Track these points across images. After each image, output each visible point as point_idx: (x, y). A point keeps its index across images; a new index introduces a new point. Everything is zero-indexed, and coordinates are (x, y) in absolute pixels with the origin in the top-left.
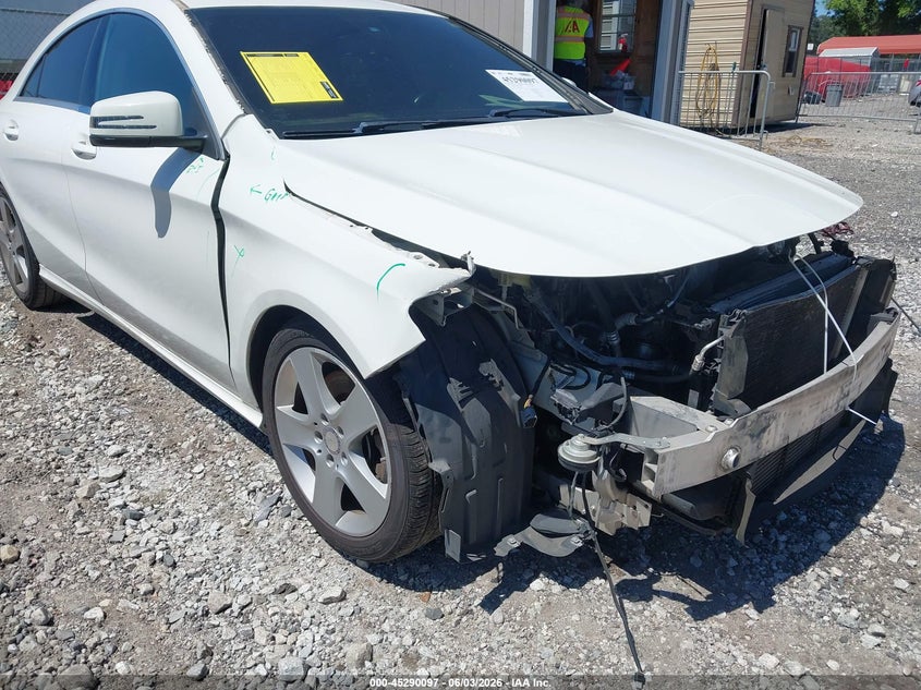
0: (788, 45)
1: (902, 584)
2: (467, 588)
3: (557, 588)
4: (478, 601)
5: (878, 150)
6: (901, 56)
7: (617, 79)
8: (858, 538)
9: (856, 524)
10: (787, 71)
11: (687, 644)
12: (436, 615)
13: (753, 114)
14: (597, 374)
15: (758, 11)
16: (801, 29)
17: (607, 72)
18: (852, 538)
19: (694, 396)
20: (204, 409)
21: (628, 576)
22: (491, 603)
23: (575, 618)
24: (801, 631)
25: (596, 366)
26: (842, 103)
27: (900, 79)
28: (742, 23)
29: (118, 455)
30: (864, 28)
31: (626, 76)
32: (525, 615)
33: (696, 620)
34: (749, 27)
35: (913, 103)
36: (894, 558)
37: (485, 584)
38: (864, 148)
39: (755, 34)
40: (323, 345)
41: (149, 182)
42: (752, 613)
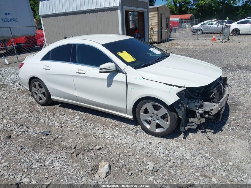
0: (166, 22)
1: (238, 124)
2: (180, 137)
3: (193, 134)
4: (182, 138)
5: (191, 45)
6: (186, 19)
7: (136, 35)
8: (229, 120)
9: (228, 118)
10: (167, 28)
11: (215, 137)
12: (177, 141)
13: (162, 39)
14: (197, 100)
15: (160, 15)
16: (168, 18)
17: (133, 33)
18: (228, 120)
19: (212, 101)
20: (108, 119)
21: (201, 131)
22: (185, 138)
23: (198, 137)
24: (228, 133)
25: (197, 99)
26: (176, 32)
27: (186, 24)
28: (157, 18)
29: (98, 130)
30: (175, 13)
31: (138, 34)
32: (191, 138)
33: (214, 134)
34: (158, 19)
35: (192, 32)
36: (235, 122)
37: (182, 136)
38: (188, 45)
39: (160, 20)
40: (154, 102)
41: (106, 78)
42: (221, 132)
